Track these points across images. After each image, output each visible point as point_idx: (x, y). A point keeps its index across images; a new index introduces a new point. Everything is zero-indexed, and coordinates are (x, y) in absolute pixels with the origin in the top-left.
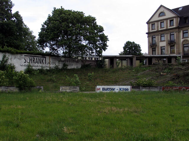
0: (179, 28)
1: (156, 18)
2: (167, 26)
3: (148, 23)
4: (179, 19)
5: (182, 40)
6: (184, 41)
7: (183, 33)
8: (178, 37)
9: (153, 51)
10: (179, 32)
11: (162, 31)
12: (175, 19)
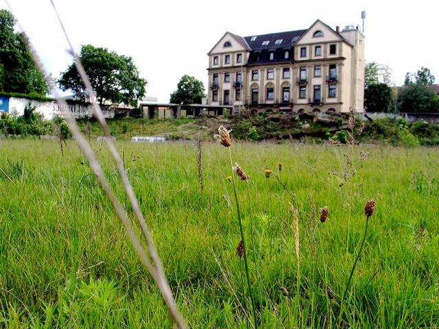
0: (247, 66)
1: (220, 49)
2: (233, 62)
3: (209, 54)
4: (248, 54)
5: (250, 83)
6: (253, 85)
7: (253, 74)
8: (246, 79)
9: (214, 95)
10: (248, 72)
11: (226, 68)
12: (243, 54)
